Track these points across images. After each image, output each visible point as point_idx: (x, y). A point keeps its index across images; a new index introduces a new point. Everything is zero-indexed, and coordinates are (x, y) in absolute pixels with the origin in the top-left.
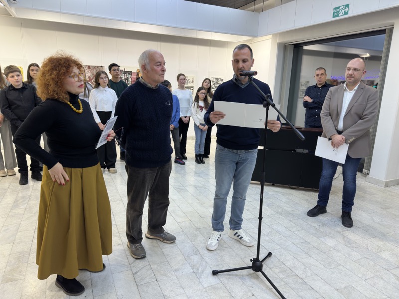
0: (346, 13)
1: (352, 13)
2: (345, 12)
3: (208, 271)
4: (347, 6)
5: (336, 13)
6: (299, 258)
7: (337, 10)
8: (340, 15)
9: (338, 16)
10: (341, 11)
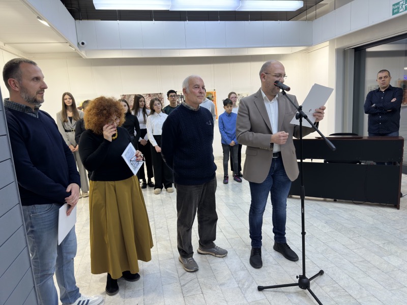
2: (406, 6)
3: (253, 287)
5: (396, 9)
6: (355, 278)
7: (396, 7)
9: (398, 12)
10: (402, 6)
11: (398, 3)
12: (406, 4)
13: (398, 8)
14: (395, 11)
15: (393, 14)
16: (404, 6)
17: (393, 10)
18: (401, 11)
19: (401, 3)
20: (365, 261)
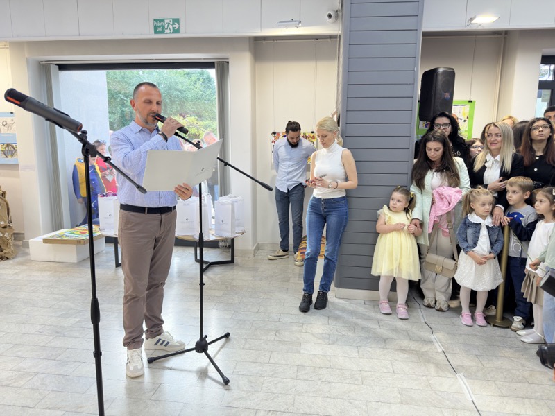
0: (176, 31)
1: (187, 31)
2: (174, 28)
4: (176, 21)
5: (159, 27)
7: (160, 24)
8: (166, 31)
9: (162, 32)
10: (168, 26)
11: (162, 20)
12: (174, 24)
13: (163, 27)
14: (158, 29)
15: (156, 32)
16: (171, 27)
17: (155, 27)
18: (168, 31)
19: (166, 21)
20: (299, 368)
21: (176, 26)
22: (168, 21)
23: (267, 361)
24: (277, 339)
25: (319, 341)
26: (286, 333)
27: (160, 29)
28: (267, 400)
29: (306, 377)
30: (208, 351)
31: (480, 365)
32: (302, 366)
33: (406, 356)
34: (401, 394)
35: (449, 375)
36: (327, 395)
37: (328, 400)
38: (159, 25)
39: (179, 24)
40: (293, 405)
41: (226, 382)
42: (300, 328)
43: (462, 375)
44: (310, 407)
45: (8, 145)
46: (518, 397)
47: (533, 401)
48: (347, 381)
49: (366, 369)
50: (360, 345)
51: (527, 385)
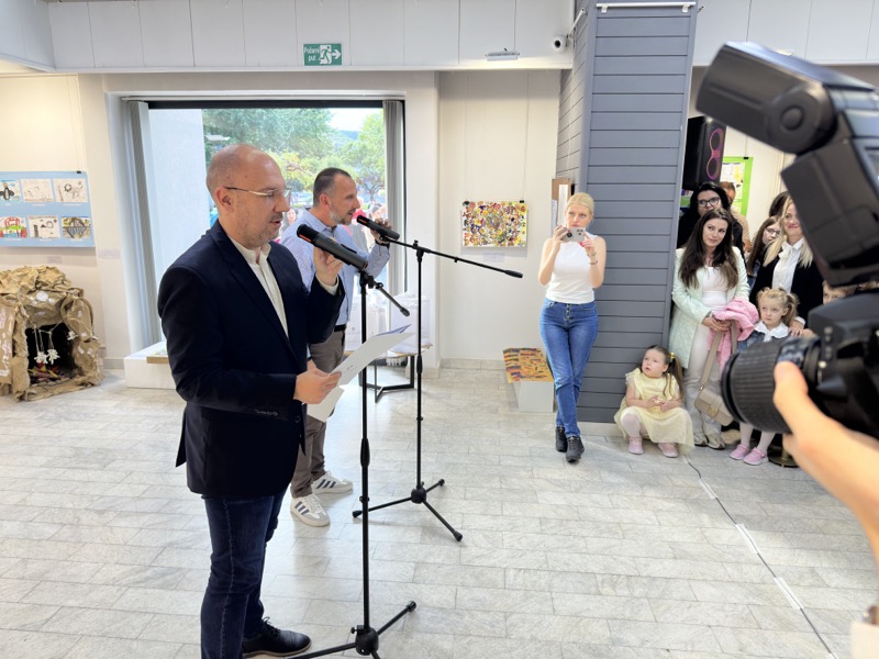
1: (351, 62)
2: (333, 57)
4: (338, 47)
7: (313, 51)
9: (317, 63)
10: (325, 54)
11: (317, 46)
12: (333, 51)
13: (318, 55)
14: (310, 59)
15: (307, 63)
16: (329, 56)
17: (306, 55)
19: (322, 47)
20: (543, 521)
21: (337, 54)
22: (325, 47)
23: (499, 513)
24: (503, 486)
25: (559, 489)
26: (514, 480)
27: (313, 59)
28: (514, 557)
29: (554, 531)
30: (427, 500)
31: (764, 514)
32: (545, 518)
33: (672, 505)
34: (673, 549)
35: (727, 526)
36: (584, 551)
37: (587, 556)
38: (311, 54)
39: (340, 51)
40: (547, 563)
41: (459, 537)
42: (530, 473)
43: (742, 525)
44: (568, 565)
45: (73, 220)
46: (811, 549)
47: (829, 553)
48: (605, 535)
49: (626, 521)
50: (611, 492)
51: (821, 536)
